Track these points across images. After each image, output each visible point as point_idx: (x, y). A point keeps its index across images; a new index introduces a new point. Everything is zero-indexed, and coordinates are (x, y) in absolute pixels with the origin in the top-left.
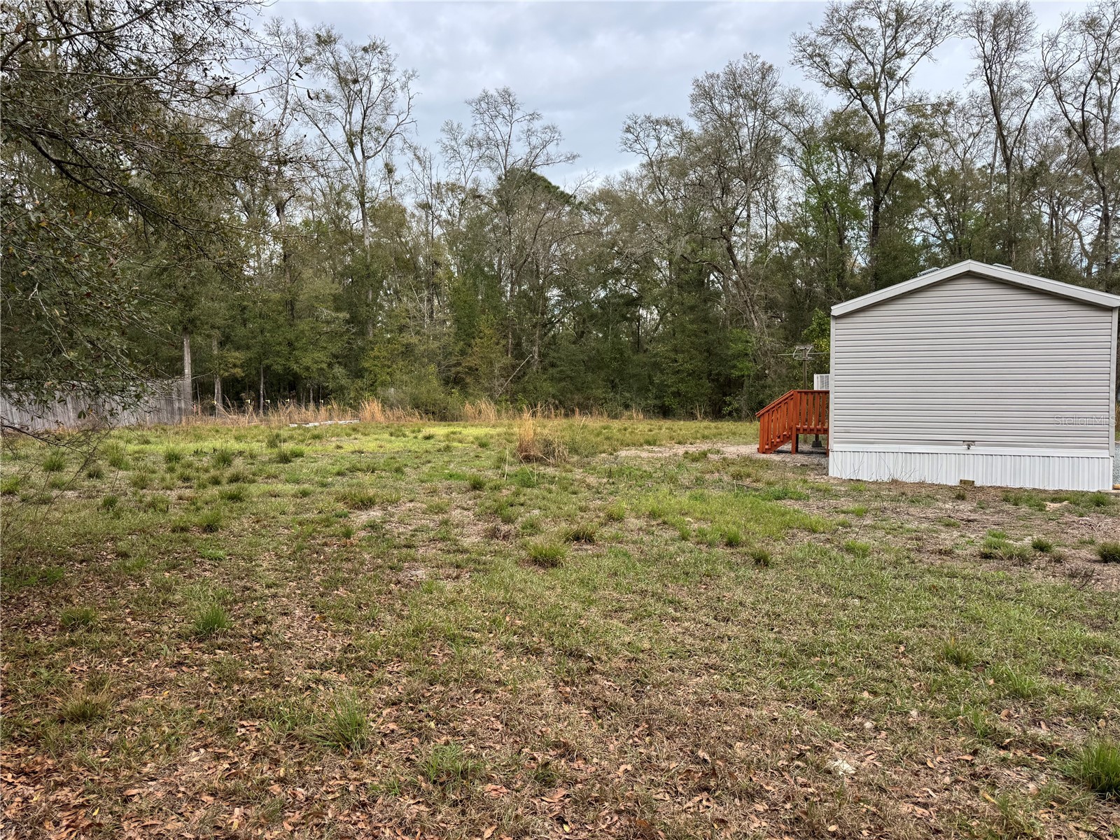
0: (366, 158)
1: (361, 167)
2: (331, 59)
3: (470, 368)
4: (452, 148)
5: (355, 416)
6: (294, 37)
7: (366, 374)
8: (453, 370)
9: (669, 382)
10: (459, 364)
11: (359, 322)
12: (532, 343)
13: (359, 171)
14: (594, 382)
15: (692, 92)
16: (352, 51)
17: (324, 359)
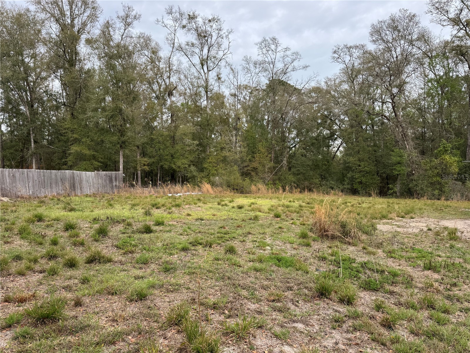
0: (209, 71)
1: (206, 75)
2: (195, 26)
3: (254, 168)
4: (247, 68)
5: (200, 190)
6: (178, 14)
7: (205, 170)
8: (246, 168)
9: (356, 176)
10: (248, 166)
11: (203, 146)
12: (284, 156)
13: (205, 77)
14: (314, 176)
15: (370, 31)
16: (204, 20)
17: (187, 162)
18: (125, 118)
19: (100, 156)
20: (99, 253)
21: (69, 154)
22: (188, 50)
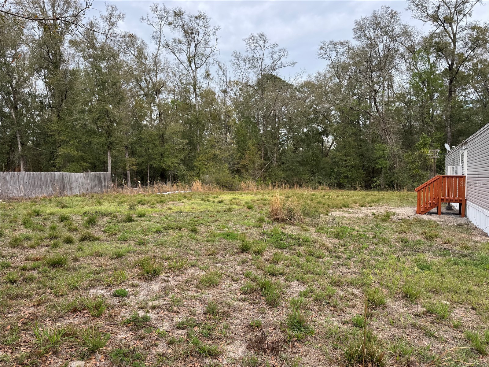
0: (196, 68)
1: (194, 73)
2: (181, 23)
3: (244, 165)
4: (236, 64)
5: (190, 189)
6: (163, 12)
7: (195, 168)
8: (236, 166)
9: (343, 171)
10: (238, 163)
11: (193, 144)
12: (273, 153)
13: (193, 74)
14: (303, 171)
15: (354, 27)
16: (190, 17)
17: (177, 161)
18: (112, 120)
19: (88, 157)
20: (89, 234)
21: (57, 156)
22: (175, 47)
